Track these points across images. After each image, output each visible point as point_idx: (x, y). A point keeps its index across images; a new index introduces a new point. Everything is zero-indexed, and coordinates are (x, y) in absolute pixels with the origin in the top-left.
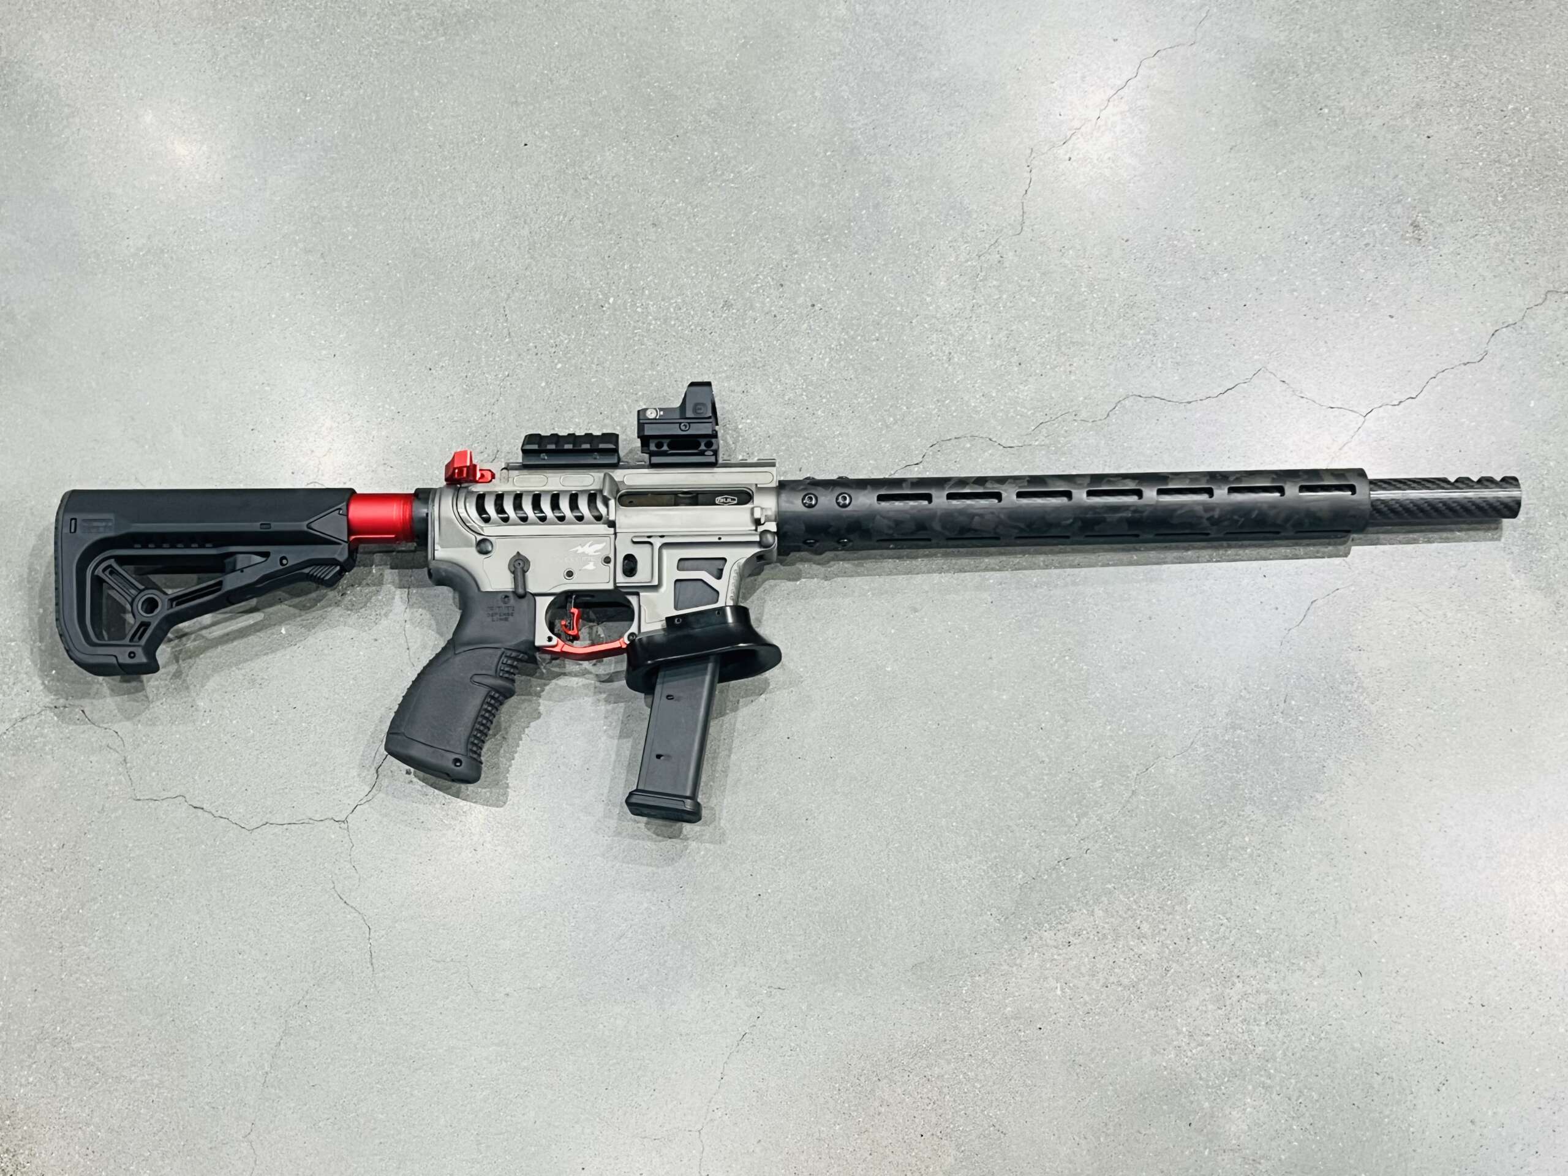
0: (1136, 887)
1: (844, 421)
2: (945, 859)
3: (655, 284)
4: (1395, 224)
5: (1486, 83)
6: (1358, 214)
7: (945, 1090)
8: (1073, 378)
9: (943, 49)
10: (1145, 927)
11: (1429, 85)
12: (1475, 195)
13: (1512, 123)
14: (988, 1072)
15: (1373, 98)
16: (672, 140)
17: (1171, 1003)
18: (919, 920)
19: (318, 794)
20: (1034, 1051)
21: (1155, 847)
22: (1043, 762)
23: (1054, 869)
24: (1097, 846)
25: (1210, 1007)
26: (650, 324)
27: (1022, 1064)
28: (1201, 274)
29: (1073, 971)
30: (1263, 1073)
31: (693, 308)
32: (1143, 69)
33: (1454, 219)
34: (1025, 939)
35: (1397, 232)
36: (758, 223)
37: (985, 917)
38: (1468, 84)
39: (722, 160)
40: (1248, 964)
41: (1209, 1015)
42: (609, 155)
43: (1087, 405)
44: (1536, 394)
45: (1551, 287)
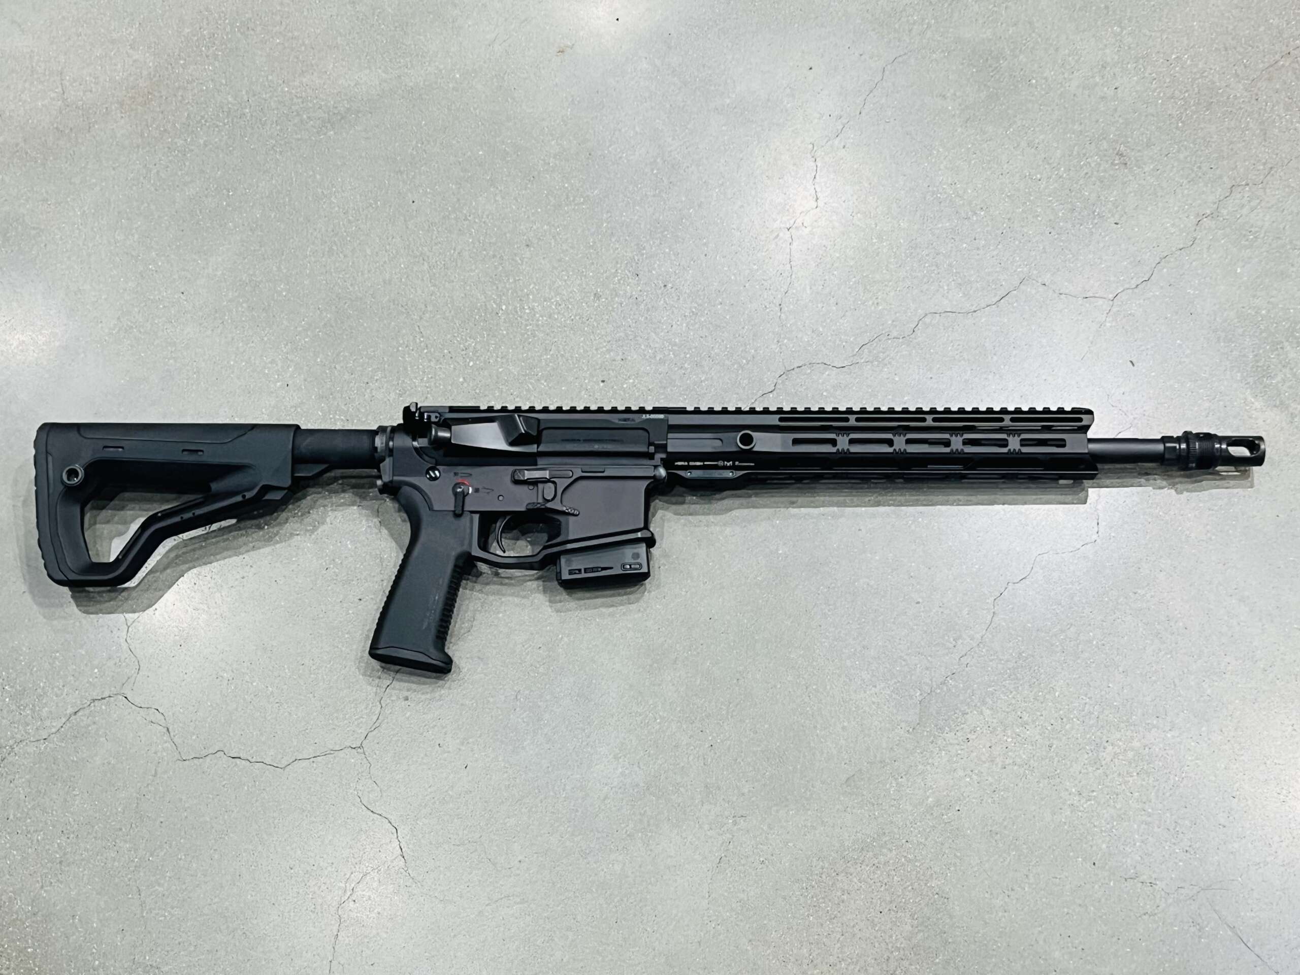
0: (1012, 686)
1: (707, 369)
2: (855, 691)
3: (537, 290)
4: (1105, 156)
5: (1151, 43)
6: (1075, 153)
7: (893, 873)
8: (880, 308)
10: (1026, 717)
11: (1107, 51)
12: (1161, 125)
13: (1177, 69)
14: (924, 853)
15: (1068, 67)
16: (530, 180)
17: (1058, 771)
18: (844, 742)
19: (334, 729)
20: (958, 829)
21: (1020, 654)
22: (918, 603)
23: (944, 683)
24: (974, 660)
25: (1090, 769)
26: (538, 320)
28: (963, 215)
29: (975, 761)
30: (1143, 812)
31: (570, 303)
32: (887, 73)
33: (1149, 145)
34: (932, 742)
35: (1107, 161)
36: (609, 231)
37: (896, 731)
38: (1138, 45)
39: (572, 189)
40: (1113, 730)
41: (1091, 775)
42: (481, 199)
43: (895, 327)
44: (1240, 263)
45: (1234, 183)
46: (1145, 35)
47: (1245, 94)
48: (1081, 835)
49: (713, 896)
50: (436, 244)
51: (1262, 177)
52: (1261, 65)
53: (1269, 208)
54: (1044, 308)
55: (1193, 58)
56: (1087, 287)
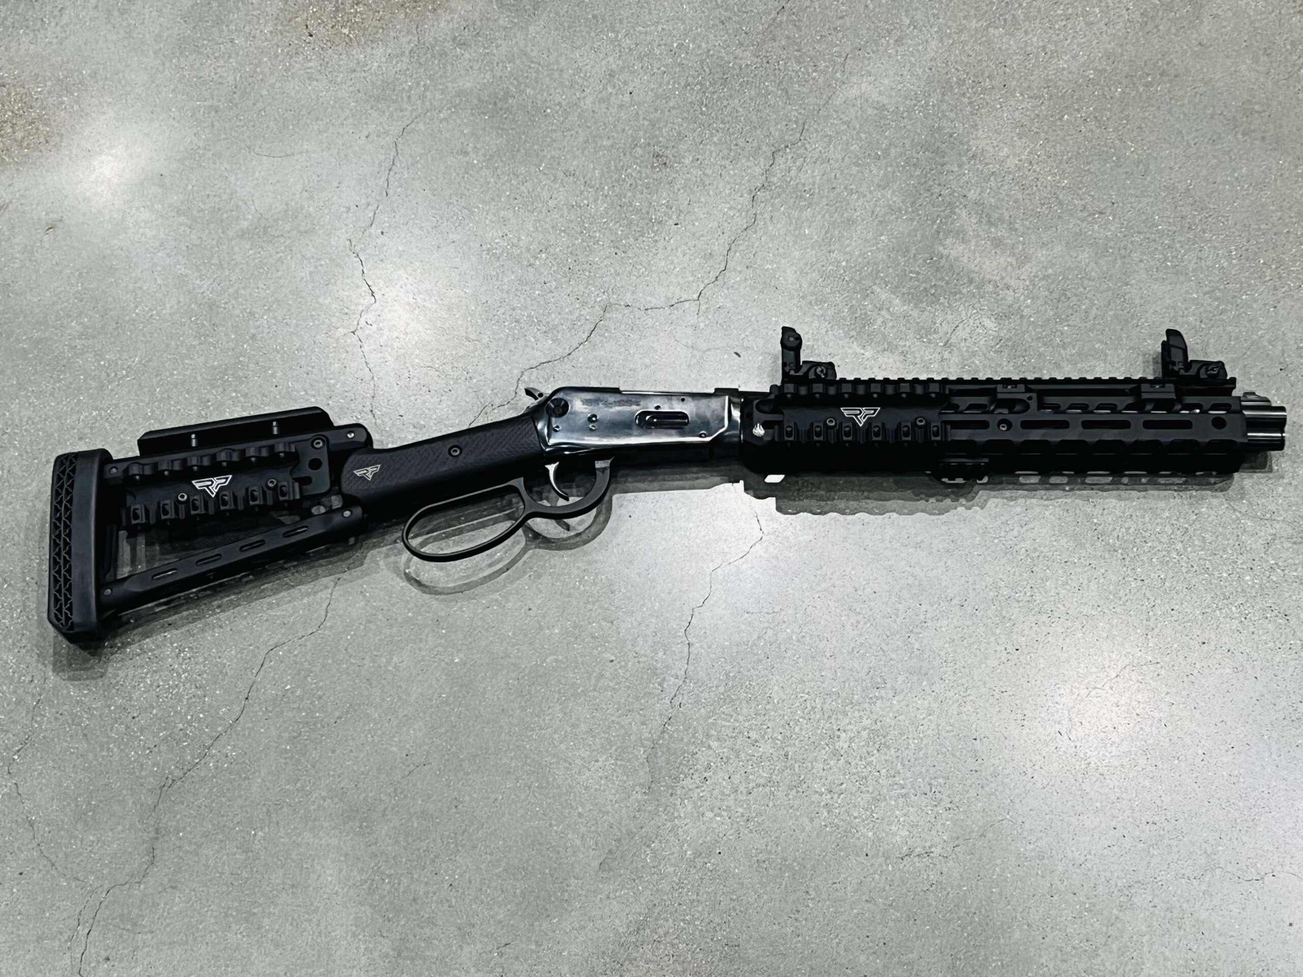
0: (730, 709)
2: (579, 773)
4: (642, 162)
5: (649, 39)
6: (613, 168)
7: (676, 941)
9: (240, 203)
10: (753, 735)
11: (611, 59)
12: (686, 115)
13: (683, 56)
14: (700, 909)
15: (576, 86)
16: (60, 371)
17: (802, 777)
18: (585, 829)
20: (725, 871)
21: (727, 675)
22: (612, 661)
23: (664, 732)
24: (685, 698)
25: (832, 763)
27: (722, 887)
28: (525, 263)
29: (719, 797)
30: (896, 787)
32: (400, 146)
33: (681, 137)
34: (672, 795)
35: (647, 167)
37: (633, 797)
38: (637, 45)
39: (110, 365)
40: (841, 717)
41: (835, 769)
42: (14, 407)
43: (496, 394)
44: (805, 224)
45: (774, 149)
46: (641, 33)
47: (756, 60)
48: (845, 831)
51: (798, 135)
52: (761, 27)
53: (815, 163)
54: (635, 329)
55: (694, 41)
56: (670, 295)
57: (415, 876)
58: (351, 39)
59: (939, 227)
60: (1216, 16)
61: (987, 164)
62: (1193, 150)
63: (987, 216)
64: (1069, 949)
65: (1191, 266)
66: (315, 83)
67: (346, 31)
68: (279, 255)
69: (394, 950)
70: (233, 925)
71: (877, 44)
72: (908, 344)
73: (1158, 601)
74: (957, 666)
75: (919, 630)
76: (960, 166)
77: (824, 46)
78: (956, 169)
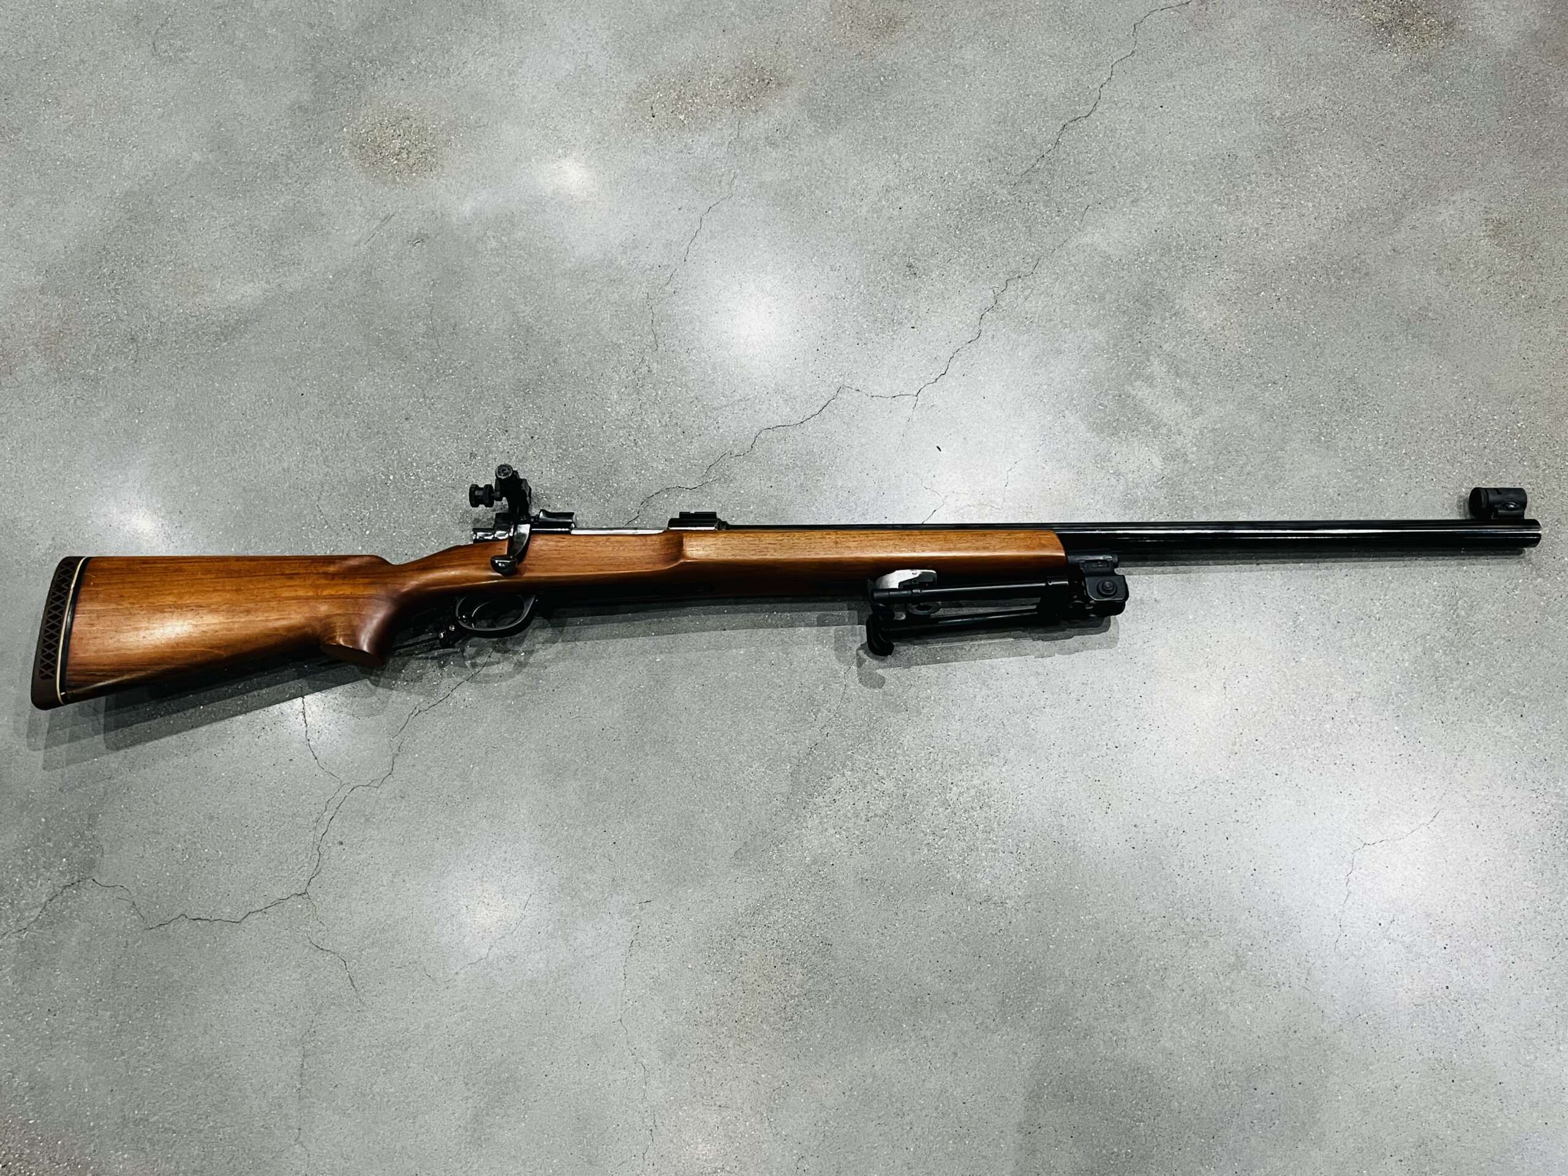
0: (867, 747)
2: (735, 773)
3: (419, 457)
4: (897, 269)
5: (925, 164)
6: (871, 270)
8: (721, 431)
9: (569, 247)
10: (881, 773)
11: (890, 176)
12: (941, 235)
13: (950, 184)
14: (807, 907)
15: (857, 195)
16: (403, 360)
17: (914, 816)
19: (280, 880)
20: (834, 881)
21: (871, 718)
22: (780, 686)
23: (809, 754)
24: (833, 729)
25: (940, 810)
26: (423, 485)
27: (828, 893)
29: (843, 818)
30: (989, 842)
32: (704, 221)
33: (934, 254)
34: (804, 808)
35: (900, 274)
36: (478, 396)
37: (773, 803)
38: (915, 168)
39: (441, 362)
40: (957, 773)
41: (941, 815)
42: (362, 384)
43: (736, 445)
44: (1021, 347)
45: (1008, 277)
46: (920, 158)
47: (1009, 198)
48: (939, 869)
49: (628, 977)
50: (325, 429)
51: (1031, 270)
52: (1020, 170)
53: (1040, 295)
54: (860, 411)
55: (962, 172)
56: (894, 388)
57: (589, 829)
58: (684, 125)
59: (1133, 370)
60: (1414, 227)
61: (1186, 322)
62: (1365, 342)
63: (1176, 368)
64: (1102, 1010)
65: (1341, 444)
66: (648, 157)
67: (682, 117)
68: (588, 297)
69: (560, 885)
70: (441, 838)
71: (1115, 201)
72: (1083, 466)
73: (1246, 730)
74: (1062, 751)
75: (1036, 713)
76: (1163, 320)
77: (1070, 196)
78: (1158, 322)
